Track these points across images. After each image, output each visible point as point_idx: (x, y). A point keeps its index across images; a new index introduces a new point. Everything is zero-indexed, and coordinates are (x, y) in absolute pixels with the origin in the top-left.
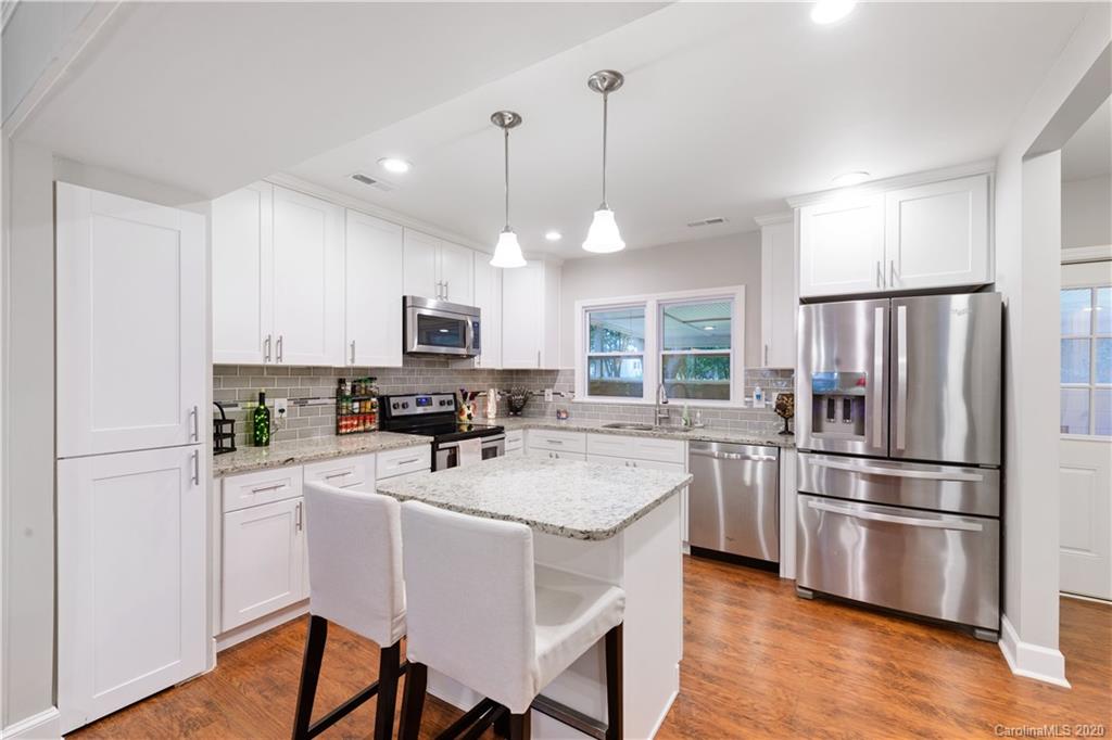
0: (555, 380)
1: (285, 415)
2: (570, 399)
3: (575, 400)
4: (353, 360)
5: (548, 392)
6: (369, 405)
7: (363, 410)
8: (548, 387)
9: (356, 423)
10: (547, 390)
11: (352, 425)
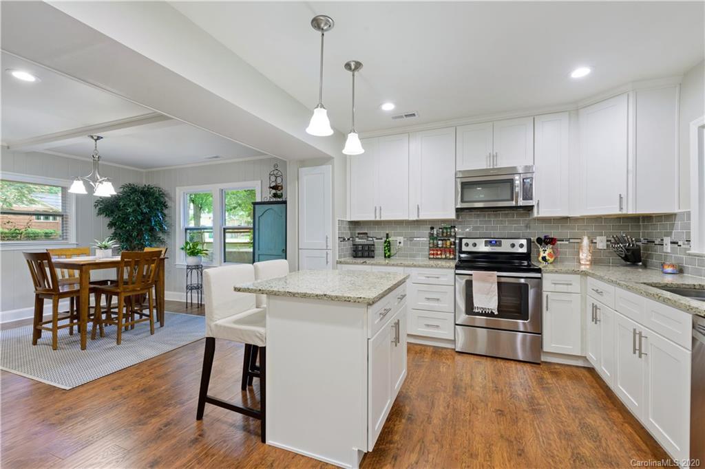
0: (672, 226)
1: (402, 244)
2: (686, 249)
3: (692, 251)
4: (418, 216)
5: (667, 240)
6: (448, 243)
7: (445, 246)
8: (667, 235)
9: (439, 253)
10: (665, 239)
11: (437, 254)
